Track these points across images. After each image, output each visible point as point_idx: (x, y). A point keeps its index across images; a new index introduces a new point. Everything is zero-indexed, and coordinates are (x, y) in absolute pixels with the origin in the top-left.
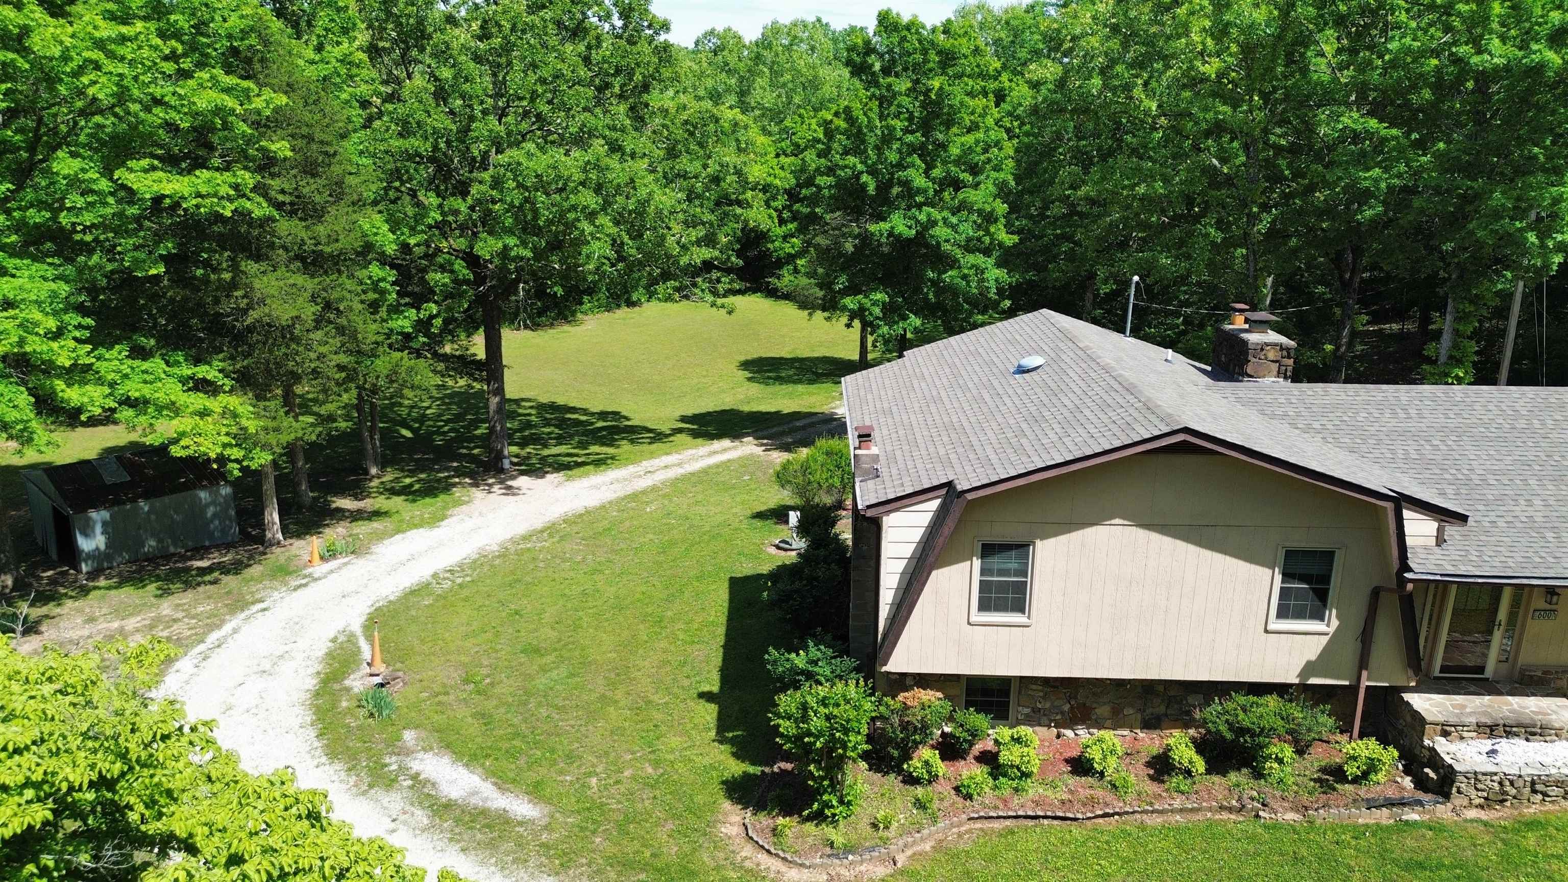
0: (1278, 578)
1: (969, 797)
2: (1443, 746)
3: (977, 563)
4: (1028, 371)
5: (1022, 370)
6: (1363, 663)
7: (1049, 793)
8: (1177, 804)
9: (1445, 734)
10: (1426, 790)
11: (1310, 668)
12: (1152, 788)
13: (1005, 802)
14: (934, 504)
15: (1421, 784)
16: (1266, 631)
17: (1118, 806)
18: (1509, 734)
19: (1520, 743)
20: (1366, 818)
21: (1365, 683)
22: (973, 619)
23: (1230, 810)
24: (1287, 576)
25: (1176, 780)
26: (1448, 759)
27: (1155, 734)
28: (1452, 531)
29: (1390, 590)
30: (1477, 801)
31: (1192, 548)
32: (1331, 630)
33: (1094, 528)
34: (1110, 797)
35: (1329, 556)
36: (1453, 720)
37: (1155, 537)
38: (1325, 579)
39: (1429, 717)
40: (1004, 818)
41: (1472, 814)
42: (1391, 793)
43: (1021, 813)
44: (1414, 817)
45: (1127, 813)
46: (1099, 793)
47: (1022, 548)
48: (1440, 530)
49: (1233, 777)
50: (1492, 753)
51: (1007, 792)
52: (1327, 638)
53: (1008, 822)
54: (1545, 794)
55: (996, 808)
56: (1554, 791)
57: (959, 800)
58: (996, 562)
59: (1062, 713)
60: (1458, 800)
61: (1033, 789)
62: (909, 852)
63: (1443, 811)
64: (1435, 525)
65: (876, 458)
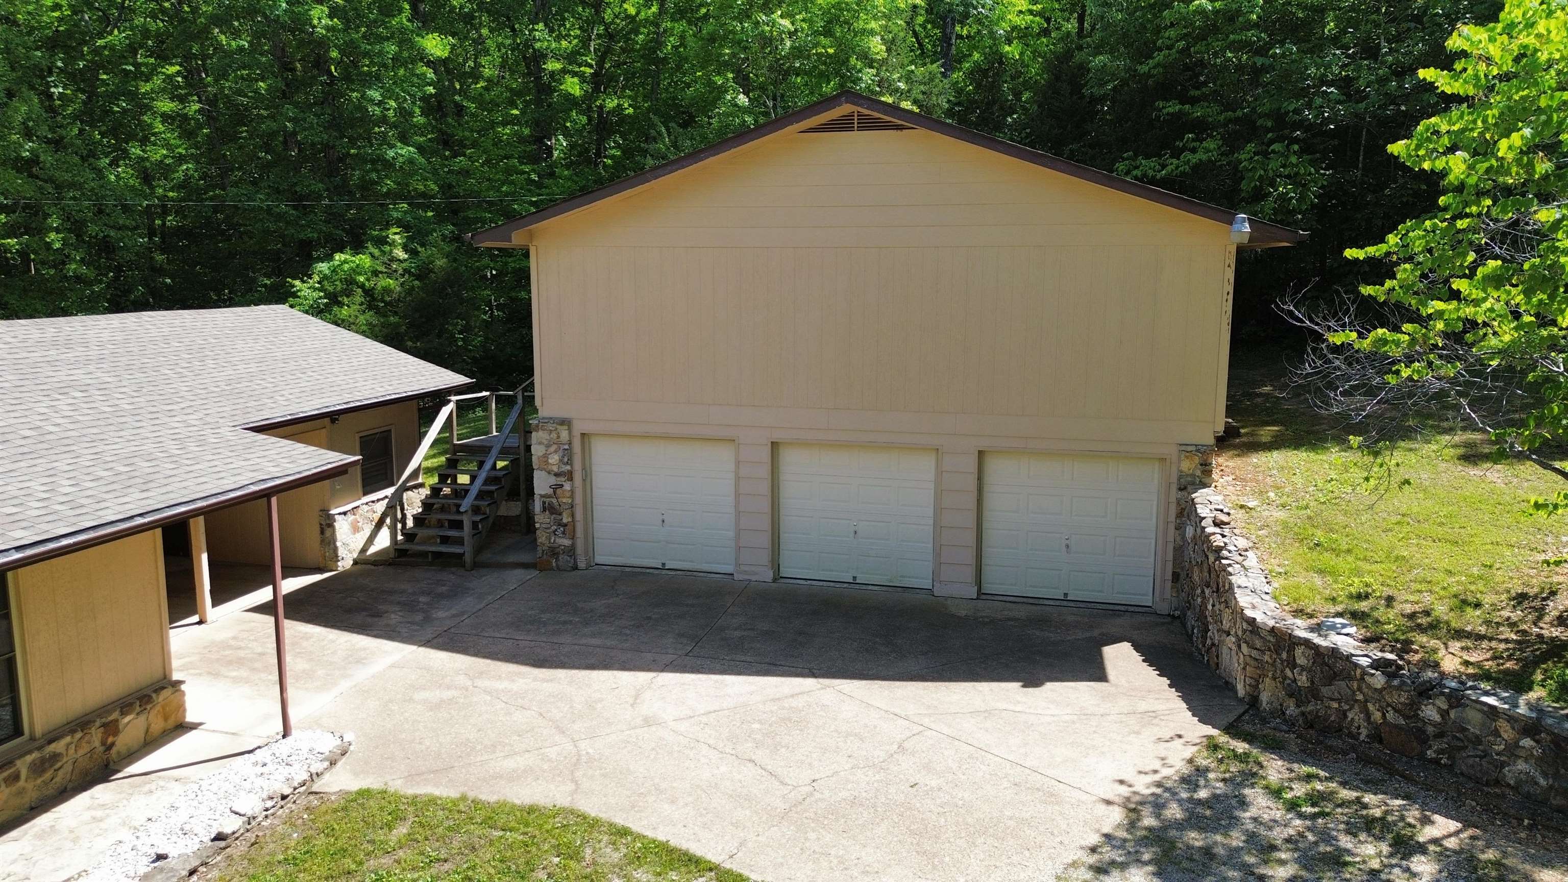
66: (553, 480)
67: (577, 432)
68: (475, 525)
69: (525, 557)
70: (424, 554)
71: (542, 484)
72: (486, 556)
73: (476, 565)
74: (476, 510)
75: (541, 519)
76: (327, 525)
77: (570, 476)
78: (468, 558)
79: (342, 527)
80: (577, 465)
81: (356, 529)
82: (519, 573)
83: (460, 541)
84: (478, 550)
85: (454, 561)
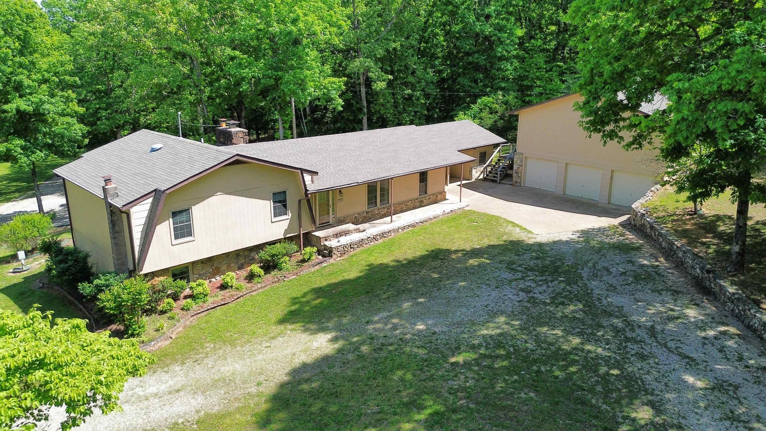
0: (272, 203)
1: (188, 309)
2: (327, 243)
3: (171, 220)
4: (157, 150)
5: (153, 150)
6: (300, 226)
7: (216, 299)
8: (259, 286)
9: (326, 240)
10: (326, 257)
11: (286, 232)
12: (249, 285)
13: (202, 307)
14: (150, 200)
15: (324, 256)
16: (272, 222)
17: (241, 294)
18: (341, 236)
19: (343, 237)
20: (313, 270)
21: (302, 232)
22: (173, 243)
23: (275, 282)
24: (274, 202)
25: (256, 280)
26: (329, 246)
27: (243, 271)
28: (315, 177)
29: (303, 199)
30: (339, 255)
31: (244, 198)
32: (290, 217)
33: (211, 198)
34: (237, 293)
35: (285, 192)
36: (327, 235)
37: (232, 197)
38: (285, 201)
39: (321, 236)
40: (203, 312)
41: (339, 259)
42: (317, 261)
43: (209, 308)
44: (325, 265)
45: (245, 295)
46: (232, 293)
47: (187, 211)
48: (312, 178)
49: (273, 273)
50: (339, 241)
51: (201, 304)
52: (289, 220)
53: (205, 312)
54: (353, 248)
55: (199, 310)
56: (355, 246)
57: (185, 313)
58: (178, 218)
59: (210, 273)
60: (334, 256)
61: (210, 300)
62: (175, 333)
63: (332, 261)
64: (310, 177)
65: (116, 188)
66: (518, 166)
67: (524, 156)
68: (500, 174)
69: (510, 183)
70: (489, 179)
71: (515, 167)
72: (502, 182)
73: (500, 183)
74: (501, 171)
75: (514, 175)
76: (471, 171)
77: (522, 166)
78: (498, 181)
79: (474, 171)
80: (523, 163)
81: (476, 172)
82: (509, 186)
83: (497, 177)
84: (501, 180)
85: (496, 181)
